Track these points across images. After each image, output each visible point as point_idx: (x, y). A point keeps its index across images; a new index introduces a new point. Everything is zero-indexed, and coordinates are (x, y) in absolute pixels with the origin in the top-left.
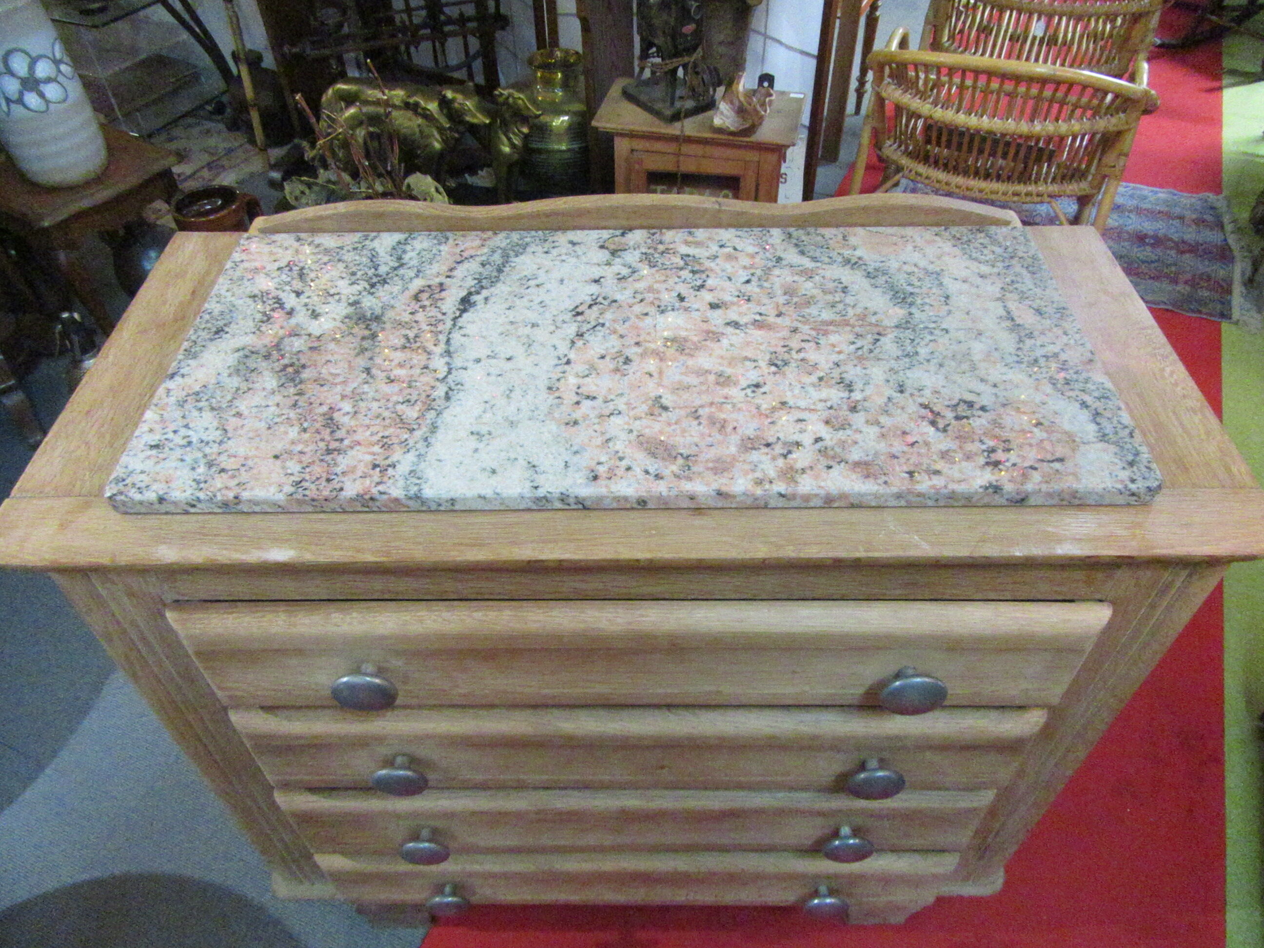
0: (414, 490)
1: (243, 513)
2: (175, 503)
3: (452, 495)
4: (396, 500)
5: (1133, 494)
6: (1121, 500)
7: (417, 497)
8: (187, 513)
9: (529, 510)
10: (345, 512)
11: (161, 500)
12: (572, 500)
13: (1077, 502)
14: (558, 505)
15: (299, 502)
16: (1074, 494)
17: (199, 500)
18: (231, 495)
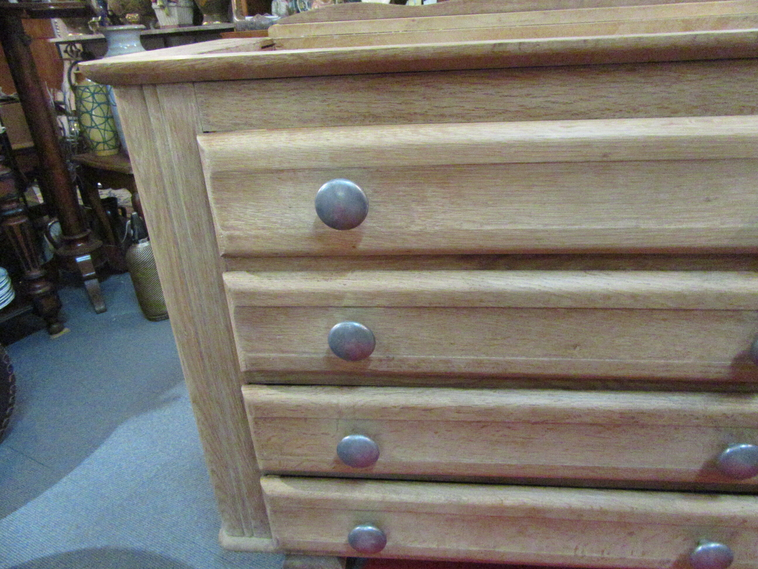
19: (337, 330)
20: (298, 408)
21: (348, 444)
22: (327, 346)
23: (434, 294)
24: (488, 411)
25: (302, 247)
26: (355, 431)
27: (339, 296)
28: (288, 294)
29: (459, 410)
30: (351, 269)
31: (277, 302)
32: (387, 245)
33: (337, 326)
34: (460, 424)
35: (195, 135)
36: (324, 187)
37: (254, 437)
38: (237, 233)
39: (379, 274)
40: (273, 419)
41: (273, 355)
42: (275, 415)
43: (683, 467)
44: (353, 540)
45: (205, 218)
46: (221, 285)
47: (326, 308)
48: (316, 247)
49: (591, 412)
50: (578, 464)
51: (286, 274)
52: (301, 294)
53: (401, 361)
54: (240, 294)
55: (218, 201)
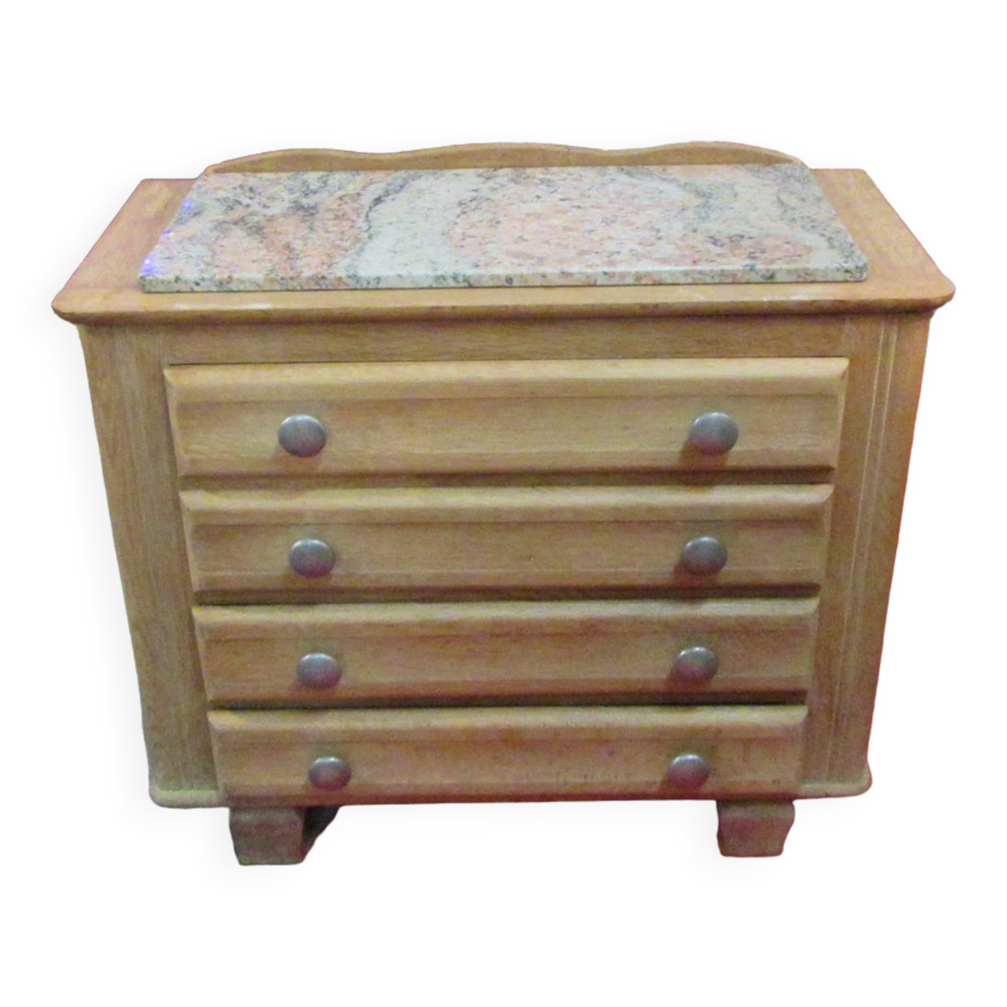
0: (351, 272)
1: (231, 291)
2: (186, 282)
3: (378, 274)
4: (340, 279)
5: (847, 271)
6: (840, 276)
7: (355, 277)
8: (192, 291)
9: (431, 288)
10: (303, 290)
11: (177, 279)
12: (461, 279)
13: (810, 279)
14: (452, 283)
15: (272, 281)
16: (806, 272)
17: (203, 279)
18: (226, 276)
19: (298, 548)
20: (255, 627)
21: (309, 663)
22: (286, 563)
23: (392, 512)
24: (450, 625)
25: (265, 469)
26: (315, 650)
27: (298, 514)
28: (245, 513)
29: (422, 624)
30: (309, 487)
31: (236, 521)
32: (346, 467)
33: (298, 544)
34: (424, 639)
35: (161, 369)
36: (287, 420)
37: (204, 663)
38: (197, 456)
39: (338, 492)
40: (227, 641)
41: (230, 573)
42: (229, 637)
43: (650, 676)
44: (314, 777)
45: (164, 439)
46: (177, 504)
47: (288, 525)
48: (275, 469)
49: (553, 622)
50: (547, 677)
51: (245, 493)
52: (261, 512)
53: (363, 576)
54: (198, 514)
55: (182, 427)
